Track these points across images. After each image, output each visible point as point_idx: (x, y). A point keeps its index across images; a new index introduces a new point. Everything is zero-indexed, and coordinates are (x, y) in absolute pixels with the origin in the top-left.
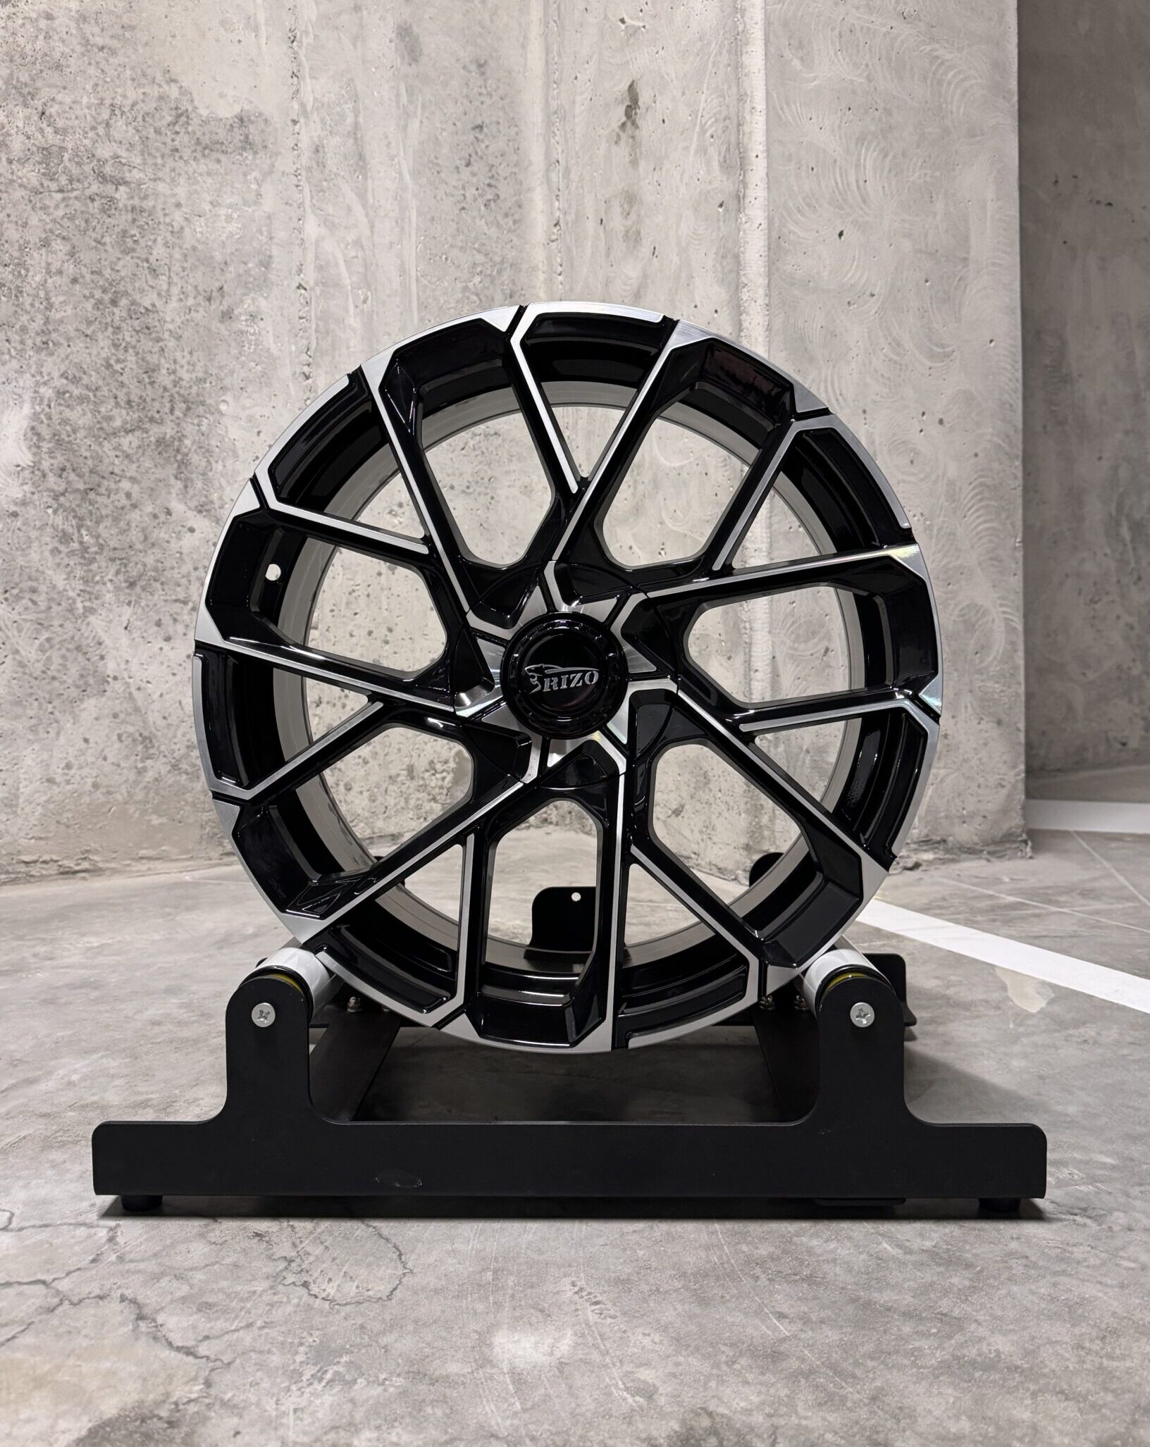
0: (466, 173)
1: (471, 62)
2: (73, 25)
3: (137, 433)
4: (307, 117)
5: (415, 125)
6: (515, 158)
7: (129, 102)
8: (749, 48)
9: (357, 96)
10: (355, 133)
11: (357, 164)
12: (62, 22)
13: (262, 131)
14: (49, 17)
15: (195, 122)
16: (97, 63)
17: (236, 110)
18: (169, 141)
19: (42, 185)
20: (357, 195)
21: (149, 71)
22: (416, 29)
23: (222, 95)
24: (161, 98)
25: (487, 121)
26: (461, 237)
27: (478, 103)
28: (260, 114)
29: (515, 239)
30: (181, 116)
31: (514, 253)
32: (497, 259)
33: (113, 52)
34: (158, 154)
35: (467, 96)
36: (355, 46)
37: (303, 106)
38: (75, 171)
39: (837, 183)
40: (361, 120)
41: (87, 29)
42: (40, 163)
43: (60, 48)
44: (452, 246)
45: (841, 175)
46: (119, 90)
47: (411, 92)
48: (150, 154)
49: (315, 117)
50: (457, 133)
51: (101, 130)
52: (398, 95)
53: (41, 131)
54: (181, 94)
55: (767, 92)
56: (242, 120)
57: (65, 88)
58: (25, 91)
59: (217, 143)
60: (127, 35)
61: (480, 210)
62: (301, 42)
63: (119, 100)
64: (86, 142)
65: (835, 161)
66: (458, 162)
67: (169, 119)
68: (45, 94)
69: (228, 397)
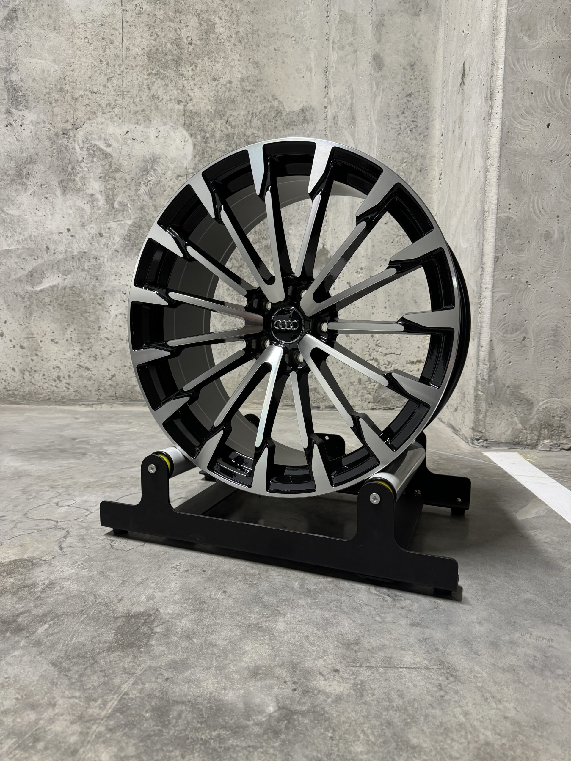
0: (402, 118)
1: (408, 64)
2: (239, 83)
3: (258, 244)
4: (331, 104)
5: (379, 99)
6: (426, 106)
7: (259, 110)
8: (499, 36)
9: (353, 91)
10: (351, 108)
11: (351, 121)
12: (236, 83)
13: (312, 114)
14: (230, 82)
15: (284, 114)
16: (248, 97)
17: (301, 106)
18: (273, 124)
19: (226, 149)
20: (351, 135)
21: (266, 97)
22: (381, 55)
23: (295, 101)
24: (271, 107)
25: (413, 91)
26: (397, 147)
27: (410, 84)
28: (311, 107)
29: (424, 144)
30: (279, 113)
31: (423, 151)
32: (414, 154)
33: (253, 92)
34: (269, 130)
35: (404, 81)
36: (353, 68)
37: (329, 99)
38: (238, 142)
39: (547, 99)
40: (354, 101)
41: (244, 84)
42: (226, 141)
43: (233, 94)
44: (393, 151)
45: (551, 94)
46: (255, 107)
47: (377, 85)
48: (266, 131)
49: (334, 104)
50: (398, 99)
51: (248, 124)
52: (372, 87)
53: (227, 128)
54: (279, 104)
55: (506, 58)
56: (303, 110)
57: (235, 110)
58: (221, 113)
59: (293, 122)
60: (259, 83)
61: (407, 133)
62: (330, 72)
63: (255, 111)
64: (243, 130)
65: (547, 87)
66: (398, 113)
67: (274, 115)
68: (228, 113)
69: (292, 227)
